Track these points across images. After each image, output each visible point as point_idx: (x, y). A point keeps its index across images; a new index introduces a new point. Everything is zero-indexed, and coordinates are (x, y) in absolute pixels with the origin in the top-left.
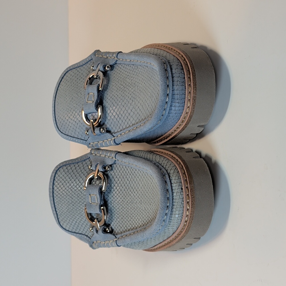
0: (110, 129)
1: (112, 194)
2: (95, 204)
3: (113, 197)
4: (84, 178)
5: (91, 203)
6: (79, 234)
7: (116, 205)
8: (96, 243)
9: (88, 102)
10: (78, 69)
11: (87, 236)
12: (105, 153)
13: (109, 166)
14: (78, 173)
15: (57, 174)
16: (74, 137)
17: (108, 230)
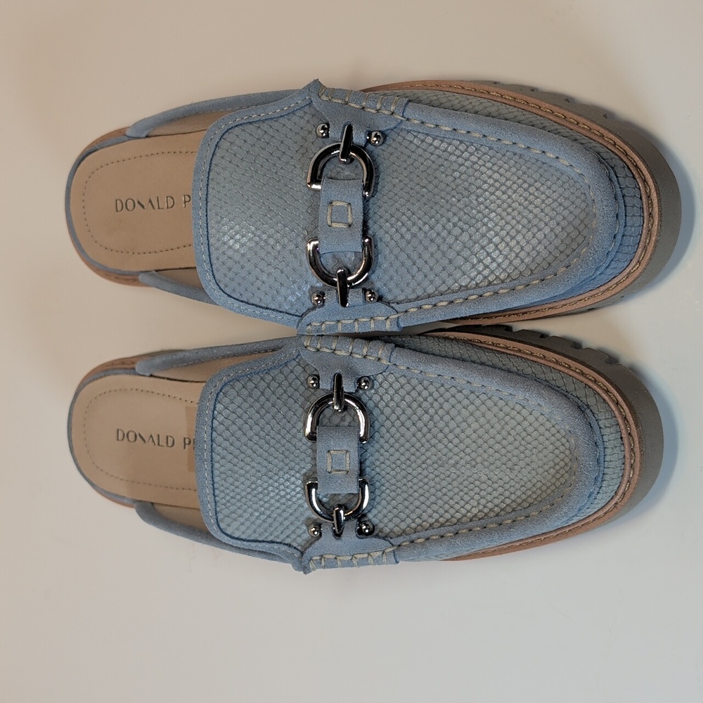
0: (384, 291)
1: (377, 446)
2: (342, 472)
3: (378, 451)
4: (297, 410)
5: (329, 470)
6: (268, 542)
7: (388, 470)
8: (321, 559)
9: (334, 225)
10: (265, 126)
11: (289, 545)
12: (351, 348)
13: (367, 379)
14: (278, 398)
15: (219, 402)
16: (267, 308)
17: (366, 529)
